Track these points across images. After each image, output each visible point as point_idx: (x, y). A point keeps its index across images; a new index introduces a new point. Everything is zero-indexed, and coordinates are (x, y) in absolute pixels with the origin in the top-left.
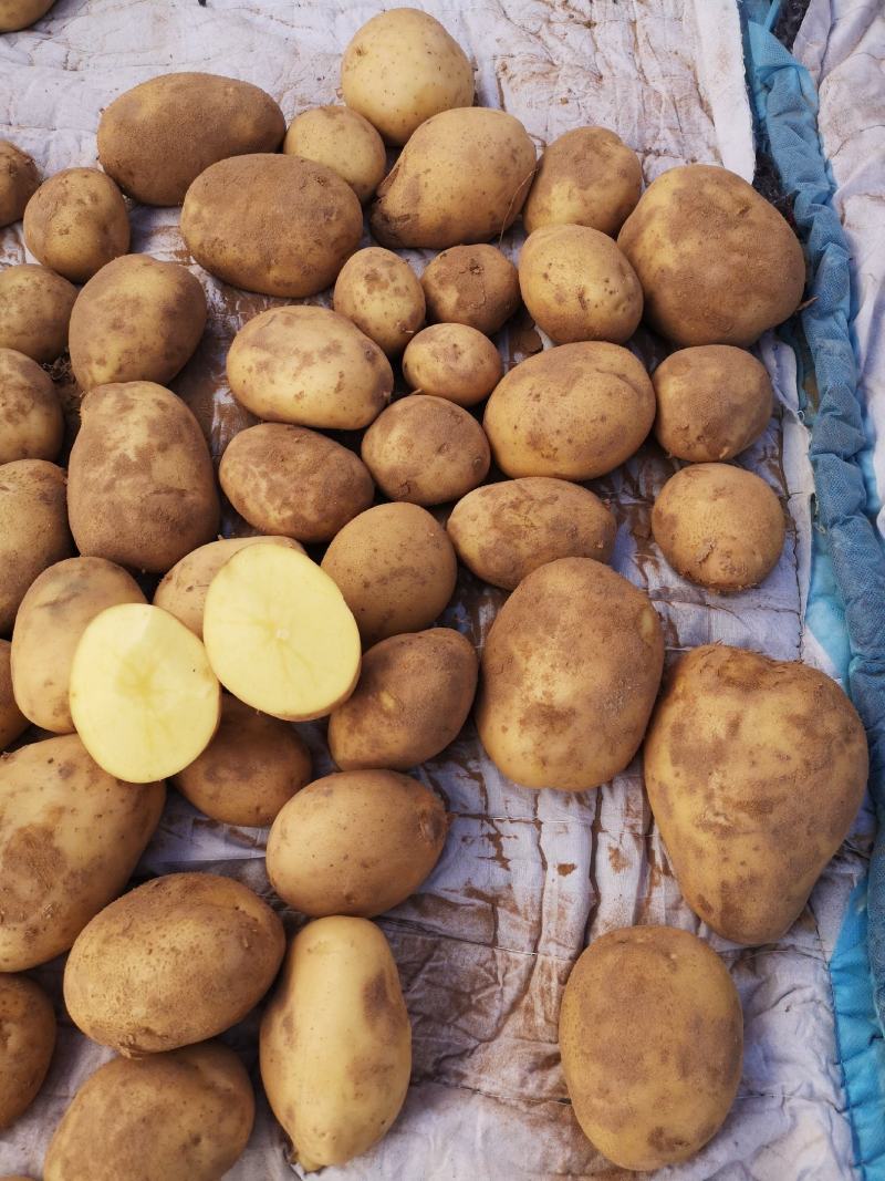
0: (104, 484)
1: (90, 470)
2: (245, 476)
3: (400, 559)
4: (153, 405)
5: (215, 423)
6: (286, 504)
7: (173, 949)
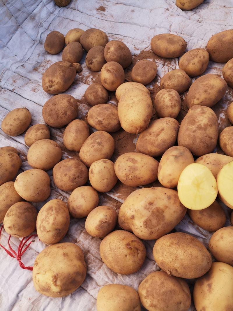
0: (193, 130)
1: (189, 126)
4: (210, 114)
5: (219, 121)
7: (191, 254)
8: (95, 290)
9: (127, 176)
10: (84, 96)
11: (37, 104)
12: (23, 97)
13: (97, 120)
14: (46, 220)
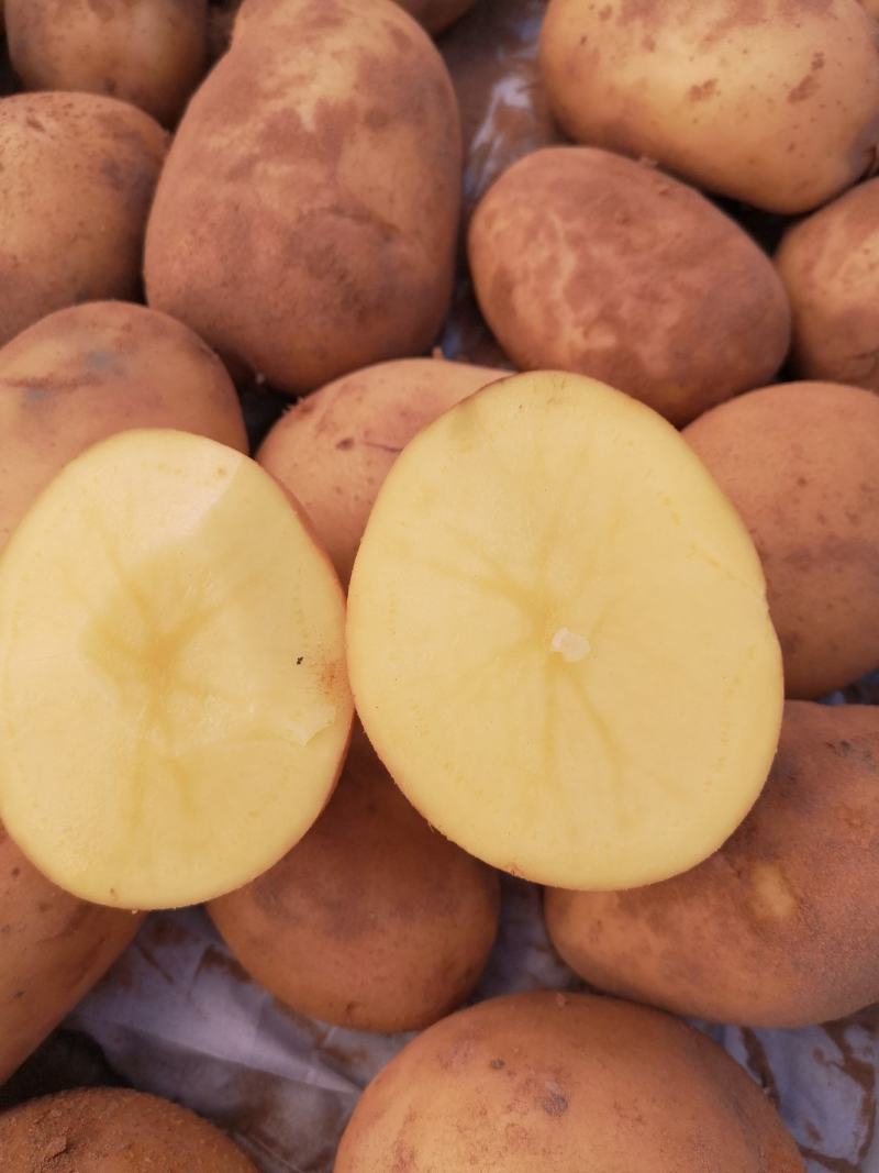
0: (233, 162)
2: (531, 233)
3: (854, 519)
4: (382, 29)
6: (608, 317)
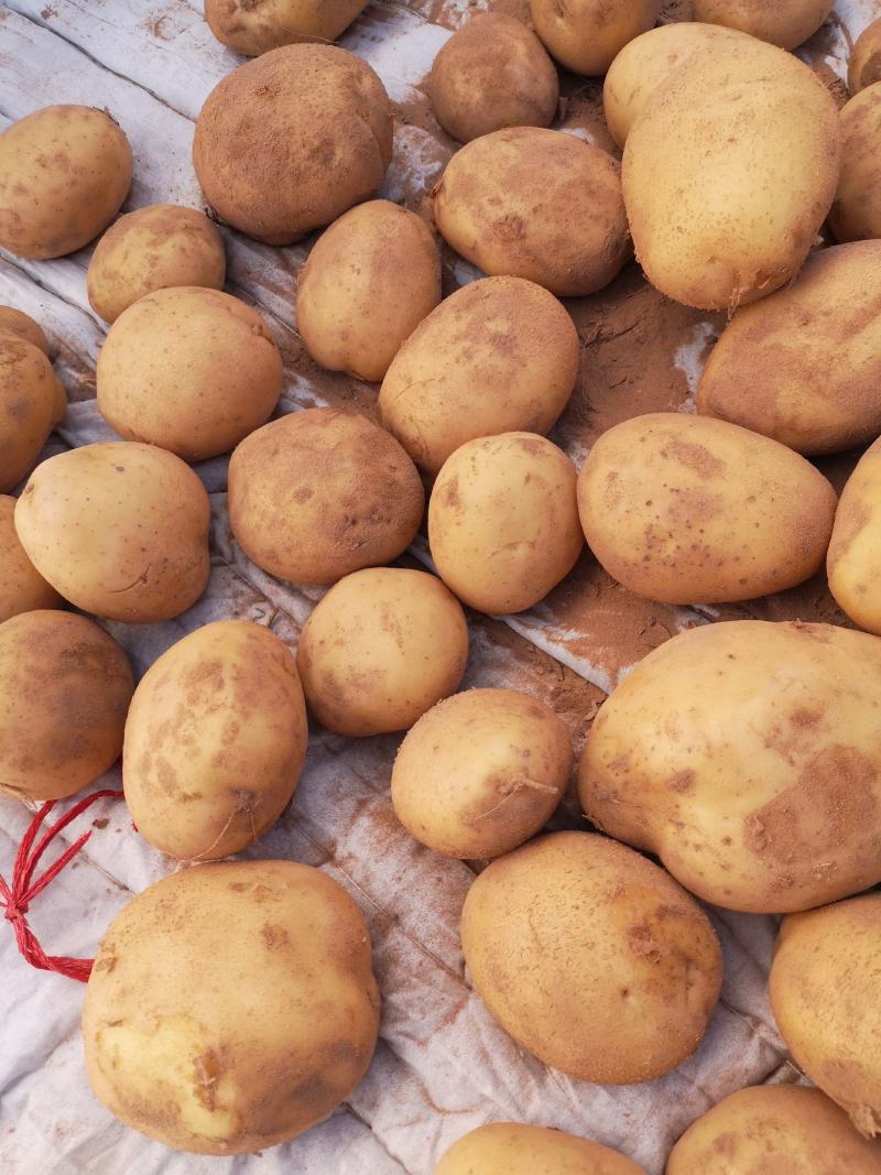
8: (418, 1128)
9: (652, 539)
10: (420, 87)
11: (164, 102)
12: (94, 60)
13: (496, 213)
14: (181, 731)
